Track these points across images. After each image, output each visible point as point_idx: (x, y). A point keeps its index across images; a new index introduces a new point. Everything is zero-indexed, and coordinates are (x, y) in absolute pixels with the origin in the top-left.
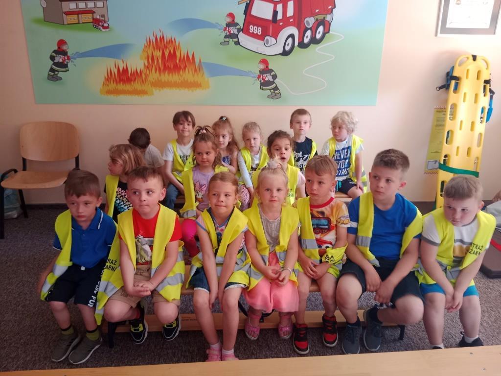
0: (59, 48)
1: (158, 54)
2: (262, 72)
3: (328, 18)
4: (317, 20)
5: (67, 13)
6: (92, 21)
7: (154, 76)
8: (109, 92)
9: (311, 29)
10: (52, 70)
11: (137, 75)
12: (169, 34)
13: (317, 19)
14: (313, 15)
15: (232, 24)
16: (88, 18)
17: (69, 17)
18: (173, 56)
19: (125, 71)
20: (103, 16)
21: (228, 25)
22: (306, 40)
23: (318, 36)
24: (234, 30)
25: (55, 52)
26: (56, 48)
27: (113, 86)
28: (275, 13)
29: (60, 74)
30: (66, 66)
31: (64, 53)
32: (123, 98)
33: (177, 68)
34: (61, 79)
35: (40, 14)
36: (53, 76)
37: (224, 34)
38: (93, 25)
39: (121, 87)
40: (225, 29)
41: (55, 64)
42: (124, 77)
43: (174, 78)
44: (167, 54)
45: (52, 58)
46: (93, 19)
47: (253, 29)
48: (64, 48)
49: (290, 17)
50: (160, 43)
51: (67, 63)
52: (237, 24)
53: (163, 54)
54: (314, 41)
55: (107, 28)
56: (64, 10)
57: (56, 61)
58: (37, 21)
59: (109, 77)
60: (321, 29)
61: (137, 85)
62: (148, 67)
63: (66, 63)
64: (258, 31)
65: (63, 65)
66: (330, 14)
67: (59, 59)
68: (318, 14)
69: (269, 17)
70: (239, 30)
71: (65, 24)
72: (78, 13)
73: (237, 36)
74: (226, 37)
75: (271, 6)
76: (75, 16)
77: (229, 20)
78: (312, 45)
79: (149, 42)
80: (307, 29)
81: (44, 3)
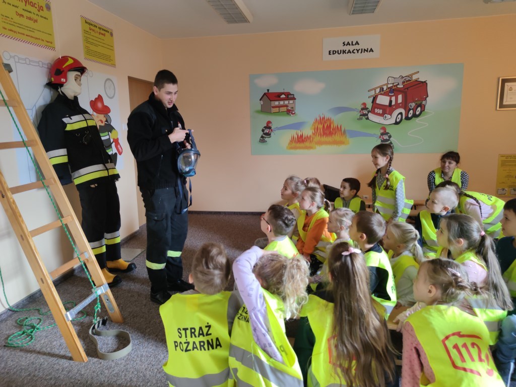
1: (321, 126)
2: (382, 134)
3: (424, 103)
4: (417, 104)
5: (273, 107)
7: (317, 138)
8: (292, 148)
9: (413, 109)
10: (262, 137)
11: (308, 138)
12: (328, 115)
14: (414, 101)
15: (365, 108)
16: (284, 109)
17: (274, 109)
18: (329, 127)
19: (302, 136)
20: (292, 108)
21: (362, 109)
22: (410, 116)
23: (417, 113)
24: (365, 112)
25: (265, 127)
26: (266, 125)
27: (294, 144)
28: (391, 102)
29: (266, 139)
30: (270, 135)
31: (270, 128)
32: (298, 151)
33: (331, 134)
34: (266, 141)
35: (259, 108)
36: (262, 140)
37: (360, 114)
38: (287, 113)
39: (299, 145)
40: (360, 112)
41: (264, 134)
42: (301, 139)
43: (329, 139)
44: (325, 126)
45: (263, 131)
46: (287, 110)
47: (377, 111)
48: (270, 125)
49: (400, 103)
50: (322, 120)
51: (271, 133)
52: (368, 108)
53: (324, 126)
54: (415, 116)
55: (294, 114)
56: (272, 105)
57: (265, 132)
58: (257, 112)
59: (293, 140)
60: (419, 109)
61: (307, 144)
62: (314, 134)
64: (381, 111)
65: (268, 134)
66: (425, 101)
67: (267, 131)
68: (417, 101)
69: (387, 103)
70: (369, 112)
71: (272, 113)
72: (279, 107)
73: (367, 115)
74: (361, 115)
75: (388, 98)
76: (278, 109)
77: (363, 106)
78: (413, 118)
79: (316, 120)
80: (410, 110)
81: (262, 102)
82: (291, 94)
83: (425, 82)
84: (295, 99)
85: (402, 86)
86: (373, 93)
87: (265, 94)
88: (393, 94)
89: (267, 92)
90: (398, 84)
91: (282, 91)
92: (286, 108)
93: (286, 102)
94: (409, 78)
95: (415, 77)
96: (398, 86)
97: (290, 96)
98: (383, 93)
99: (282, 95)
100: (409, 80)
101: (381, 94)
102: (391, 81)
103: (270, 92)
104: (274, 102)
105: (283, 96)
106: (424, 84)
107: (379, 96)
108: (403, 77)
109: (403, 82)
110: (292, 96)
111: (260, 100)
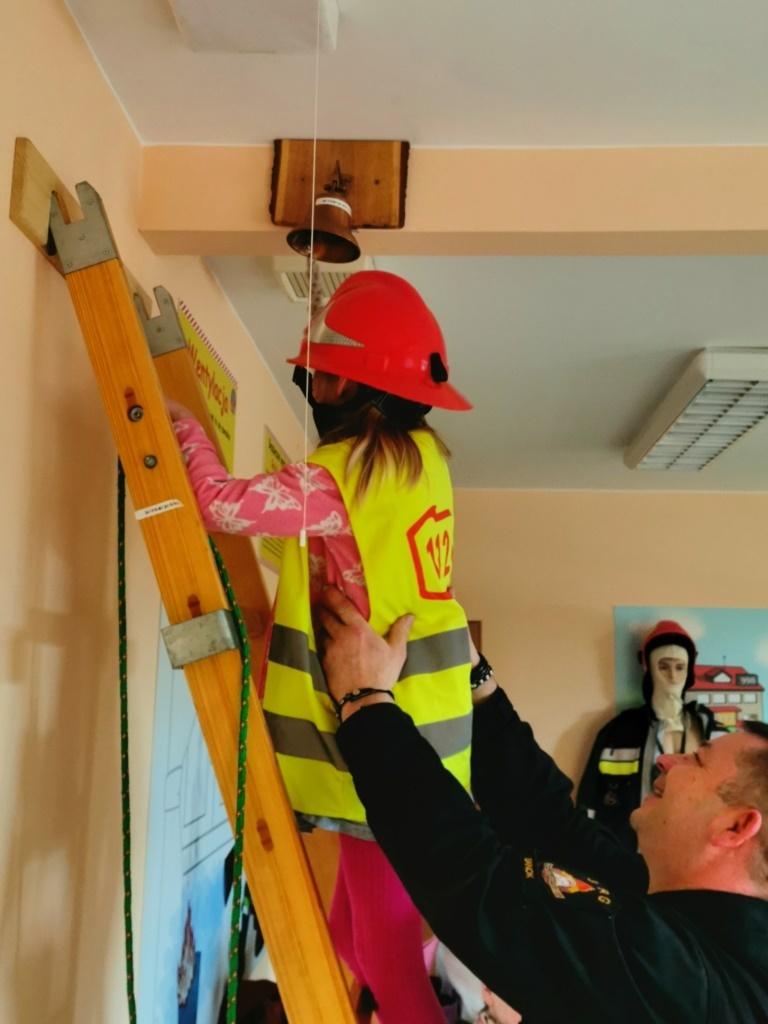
6: (735, 724)
82: (746, 675)
84: (761, 690)
91: (718, 662)
92: (733, 715)
93: (734, 698)
97: (744, 680)
99: (718, 674)
105: (722, 678)
110: (752, 681)
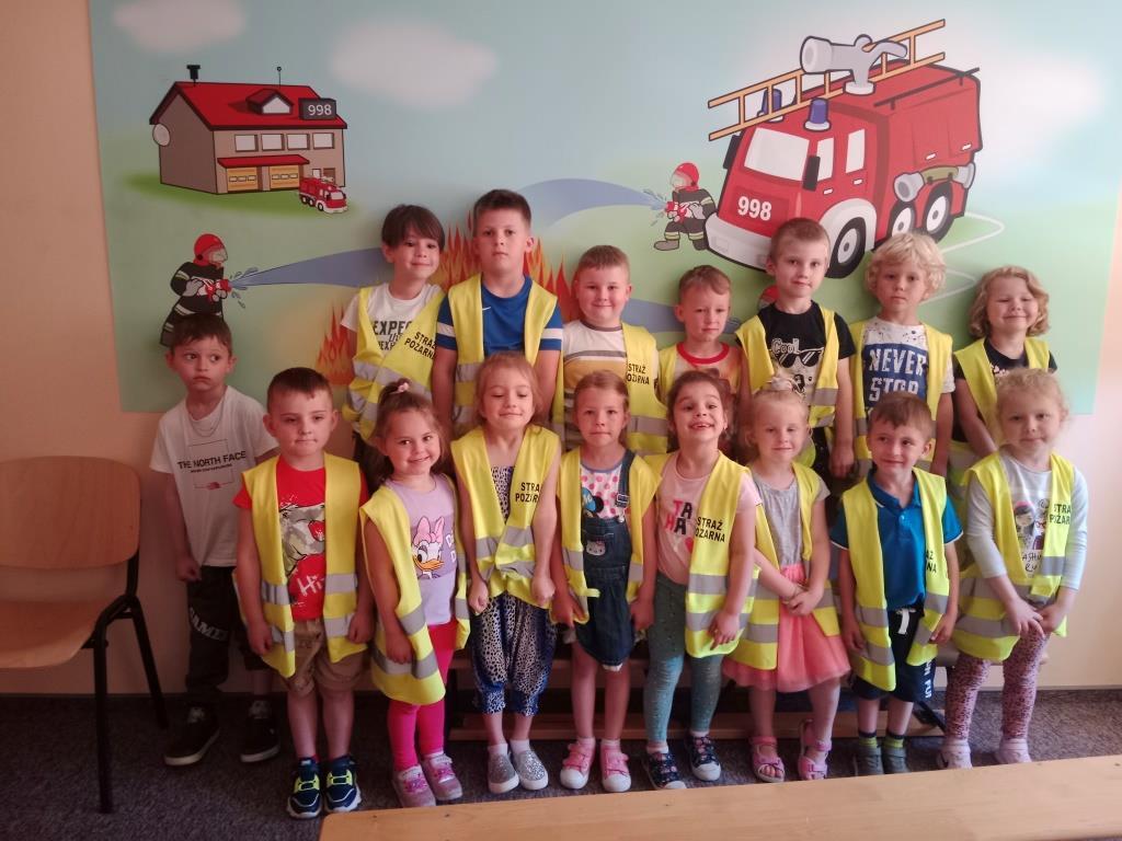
0: (199, 257)
3: (962, 175)
4: (930, 181)
5: (229, 163)
6: (298, 185)
9: (911, 205)
10: (174, 318)
13: (930, 179)
14: (917, 167)
15: (691, 193)
16: (288, 175)
17: (233, 173)
20: (329, 171)
21: (680, 196)
24: (694, 211)
25: (186, 267)
26: (191, 258)
28: (813, 163)
31: (215, 272)
35: (151, 164)
37: (666, 221)
38: (302, 197)
40: (670, 208)
41: (184, 301)
45: (178, 285)
46: (303, 180)
47: (746, 205)
48: (215, 257)
49: (856, 174)
51: (221, 298)
52: (705, 194)
55: (341, 203)
56: (220, 154)
57: (189, 292)
58: (140, 183)
60: (940, 205)
63: (216, 298)
64: (763, 210)
66: (966, 166)
67: (198, 288)
68: (931, 165)
69: (796, 173)
70: (708, 210)
71: (220, 192)
72: (259, 162)
75: (800, 146)
76: (252, 172)
77: (682, 182)
79: (456, 242)
80: (899, 206)
81: (162, 134)
82: (317, 100)
83: (969, 74)
84: (343, 126)
85: (869, 89)
86: (728, 115)
87: (177, 89)
88: (825, 126)
89: (186, 77)
90: (851, 78)
91: (271, 79)
92: (295, 169)
93: (297, 140)
94: (901, 52)
95: (925, 49)
96: (850, 88)
97: (313, 110)
98: (776, 116)
99: (267, 100)
100: (902, 62)
101: (768, 124)
102: (818, 58)
103: (203, 77)
104: (229, 134)
106: (965, 84)
107: (761, 134)
108: (872, 44)
109: (874, 70)
110: (326, 110)
111: (154, 120)
